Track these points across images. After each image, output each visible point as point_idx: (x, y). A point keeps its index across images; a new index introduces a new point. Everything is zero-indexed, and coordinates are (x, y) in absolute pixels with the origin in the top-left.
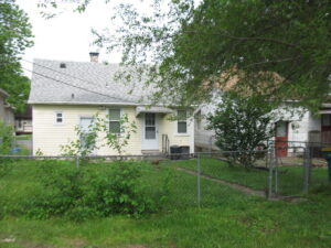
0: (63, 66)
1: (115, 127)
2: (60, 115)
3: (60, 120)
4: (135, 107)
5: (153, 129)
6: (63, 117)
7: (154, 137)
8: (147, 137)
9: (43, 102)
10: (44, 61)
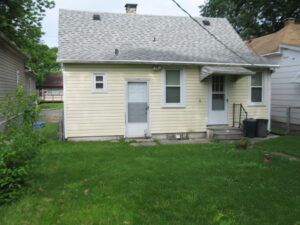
0: (97, 17)
1: (173, 95)
2: (99, 78)
3: (99, 86)
4: (199, 68)
5: (222, 97)
6: (104, 82)
7: (223, 108)
8: (214, 108)
9: (77, 60)
10: (73, 12)
